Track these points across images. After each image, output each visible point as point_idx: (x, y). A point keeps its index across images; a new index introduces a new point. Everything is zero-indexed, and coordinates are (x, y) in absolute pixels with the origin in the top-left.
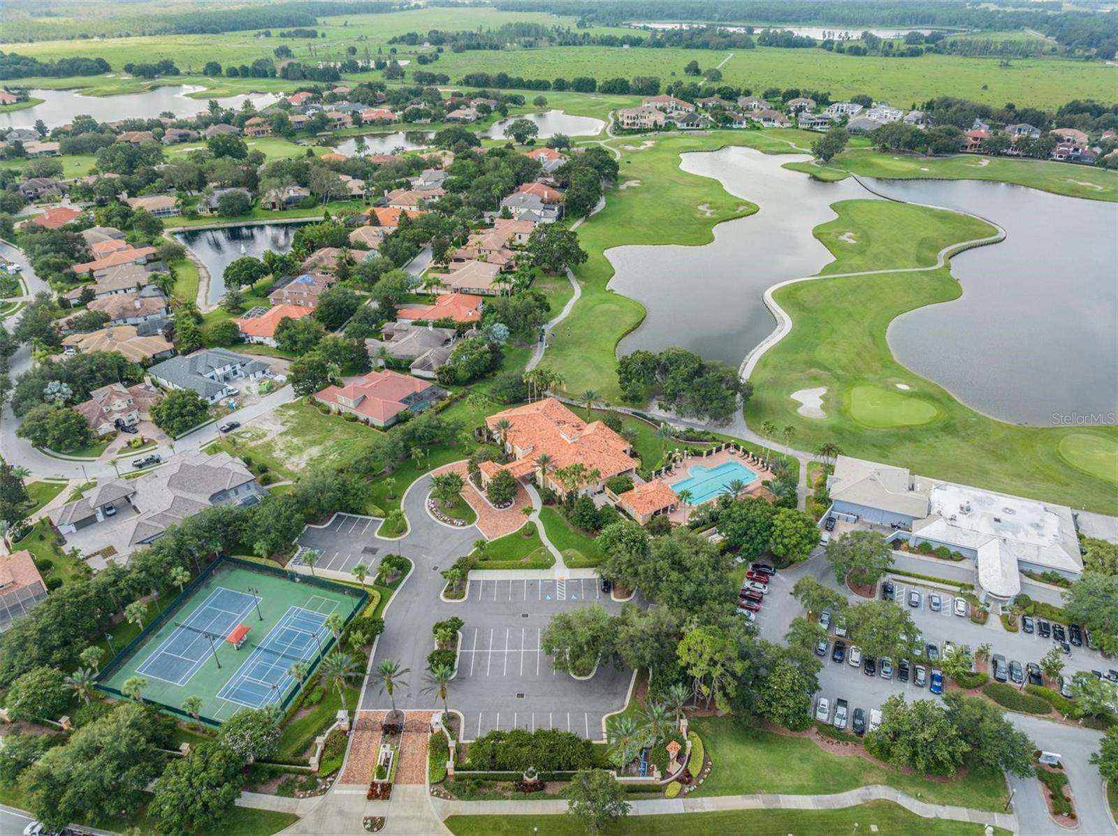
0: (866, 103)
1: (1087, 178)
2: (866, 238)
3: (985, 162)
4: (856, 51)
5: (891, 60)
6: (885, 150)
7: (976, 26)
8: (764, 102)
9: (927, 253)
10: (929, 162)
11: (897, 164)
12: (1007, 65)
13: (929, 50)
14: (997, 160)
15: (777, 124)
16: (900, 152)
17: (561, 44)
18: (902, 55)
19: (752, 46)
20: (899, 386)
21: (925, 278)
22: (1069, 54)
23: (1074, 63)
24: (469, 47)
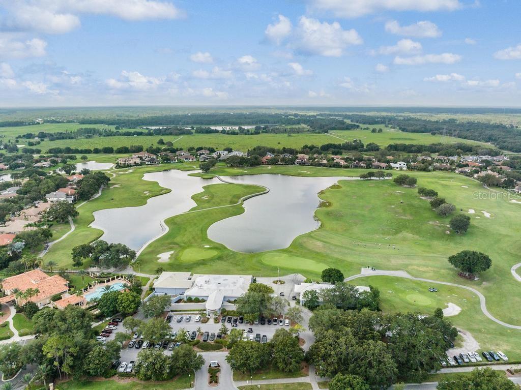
0: (230, 150)
1: (305, 170)
2: (212, 197)
3: (270, 167)
4: (234, 133)
5: (248, 136)
6: (232, 166)
7: (284, 124)
8: (188, 152)
9: (235, 200)
10: (248, 169)
11: (235, 170)
12: (290, 136)
13: (263, 132)
14: (274, 166)
15: (191, 160)
16: (237, 166)
17: (104, 136)
18: (252, 134)
19: (190, 134)
20: (206, 246)
21: (231, 208)
22: (314, 131)
23: (315, 134)
24: (58, 139)
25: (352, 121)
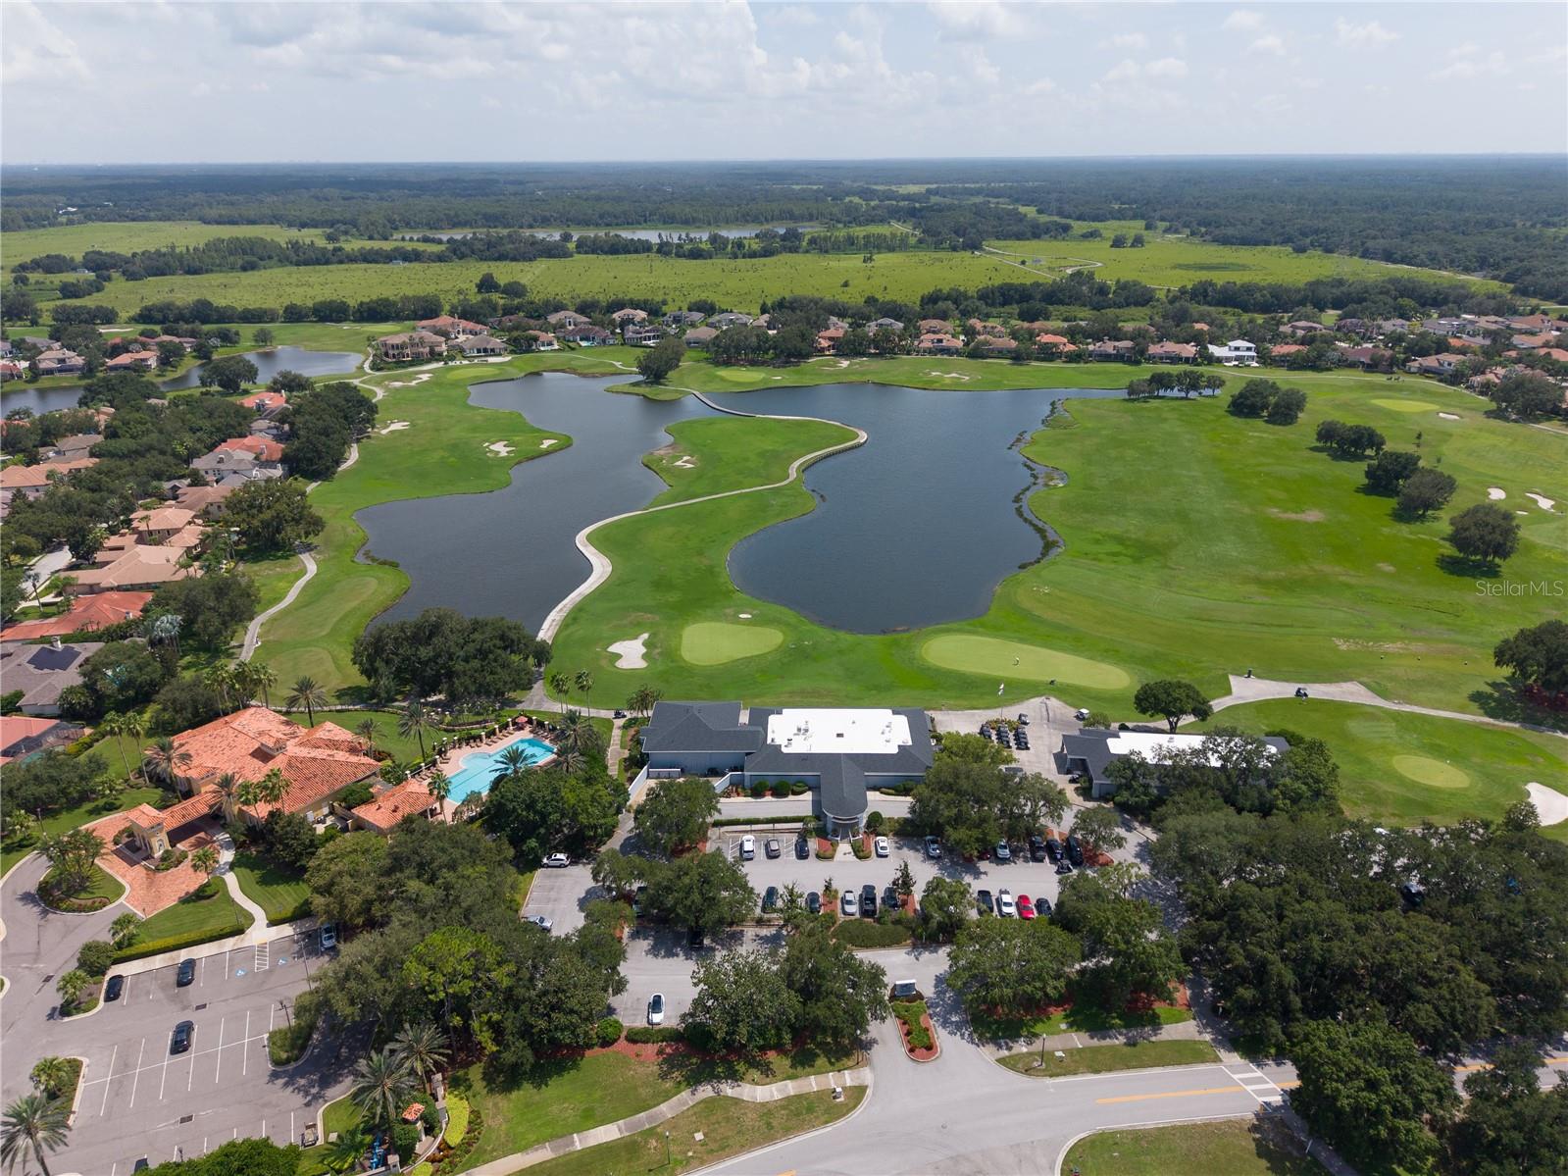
0: (708, 310)
3: (845, 364)
4: (696, 254)
5: (740, 262)
6: (731, 361)
7: (839, 222)
8: (581, 317)
9: (776, 468)
10: (781, 369)
11: (746, 374)
12: (873, 261)
13: (783, 248)
14: (857, 361)
15: (597, 342)
16: (747, 362)
18: (753, 255)
19: (566, 254)
20: (742, 616)
22: (937, 245)
23: (943, 255)
24: (152, 272)
25: (1039, 212)
